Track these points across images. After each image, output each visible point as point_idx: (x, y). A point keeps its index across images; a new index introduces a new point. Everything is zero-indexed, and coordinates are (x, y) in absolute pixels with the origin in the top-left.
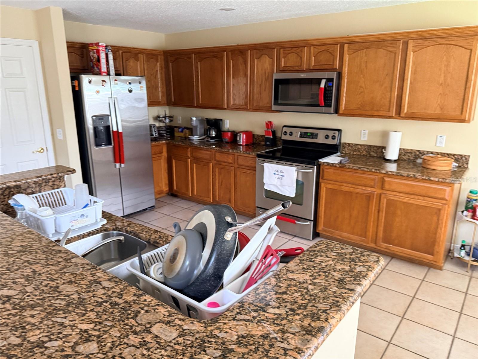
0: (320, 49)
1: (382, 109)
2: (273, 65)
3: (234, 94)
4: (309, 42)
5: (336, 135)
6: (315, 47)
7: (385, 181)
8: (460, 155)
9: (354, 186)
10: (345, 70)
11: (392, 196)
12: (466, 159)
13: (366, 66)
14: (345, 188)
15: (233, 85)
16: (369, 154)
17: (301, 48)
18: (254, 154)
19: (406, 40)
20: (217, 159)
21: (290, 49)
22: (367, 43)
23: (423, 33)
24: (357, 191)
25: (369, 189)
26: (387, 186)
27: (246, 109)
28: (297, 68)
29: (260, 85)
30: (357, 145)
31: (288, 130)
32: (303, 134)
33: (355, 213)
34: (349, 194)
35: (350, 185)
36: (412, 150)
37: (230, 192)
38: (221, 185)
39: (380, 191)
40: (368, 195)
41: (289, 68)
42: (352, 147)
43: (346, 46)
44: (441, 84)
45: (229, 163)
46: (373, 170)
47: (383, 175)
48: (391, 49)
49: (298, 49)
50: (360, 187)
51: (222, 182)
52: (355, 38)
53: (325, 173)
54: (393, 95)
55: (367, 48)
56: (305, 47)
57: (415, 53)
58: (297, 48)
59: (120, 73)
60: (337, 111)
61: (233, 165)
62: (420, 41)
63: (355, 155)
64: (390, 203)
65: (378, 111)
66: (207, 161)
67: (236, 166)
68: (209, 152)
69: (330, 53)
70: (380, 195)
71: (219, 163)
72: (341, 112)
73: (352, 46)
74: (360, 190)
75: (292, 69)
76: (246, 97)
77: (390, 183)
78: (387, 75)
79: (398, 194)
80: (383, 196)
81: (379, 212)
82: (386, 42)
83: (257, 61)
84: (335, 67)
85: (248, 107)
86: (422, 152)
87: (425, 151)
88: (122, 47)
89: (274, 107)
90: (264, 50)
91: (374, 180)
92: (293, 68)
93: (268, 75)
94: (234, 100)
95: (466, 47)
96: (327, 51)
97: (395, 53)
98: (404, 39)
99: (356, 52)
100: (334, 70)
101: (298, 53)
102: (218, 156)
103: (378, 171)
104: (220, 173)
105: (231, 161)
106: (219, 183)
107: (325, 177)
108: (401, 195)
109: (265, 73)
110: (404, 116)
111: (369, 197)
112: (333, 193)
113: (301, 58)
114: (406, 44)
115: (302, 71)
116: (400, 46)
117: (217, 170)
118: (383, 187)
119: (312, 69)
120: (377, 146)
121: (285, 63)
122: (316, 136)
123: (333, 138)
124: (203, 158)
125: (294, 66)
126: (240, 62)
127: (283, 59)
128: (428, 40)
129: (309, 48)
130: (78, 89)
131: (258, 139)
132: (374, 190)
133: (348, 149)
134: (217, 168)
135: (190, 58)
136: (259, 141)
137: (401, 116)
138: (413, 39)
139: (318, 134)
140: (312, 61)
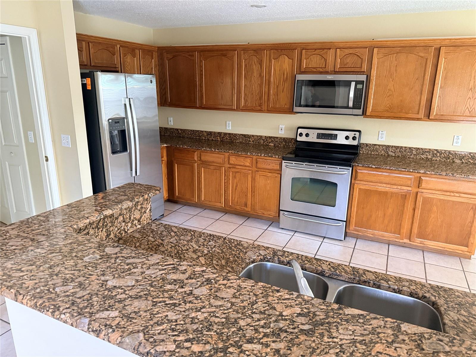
0: (347, 51)
1: (411, 112)
2: (293, 66)
3: (245, 95)
4: (335, 44)
5: (357, 136)
6: (341, 49)
7: (422, 180)
9: (389, 186)
10: (374, 73)
11: (427, 194)
13: (396, 71)
15: (245, 85)
17: (325, 50)
18: (277, 157)
19: (439, 46)
20: (231, 162)
21: (314, 50)
22: (398, 48)
23: (456, 41)
24: (392, 190)
25: (405, 188)
26: (424, 185)
27: (261, 111)
28: (321, 70)
29: (277, 86)
30: (376, 145)
31: (304, 131)
32: (321, 135)
33: (390, 210)
34: (385, 194)
35: (385, 185)
36: (430, 149)
37: (246, 196)
38: (236, 189)
39: (416, 190)
40: (403, 193)
41: (311, 70)
42: (370, 147)
43: (376, 50)
44: (471, 89)
45: (245, 166)
46: (411, 170)
47: (419, 175)
48: (422, 54)
49: (322, 51)
50: (395, 187)
51: (236, 186)
52: (386, 43)
53: (359, 175)
54: (422, 98)
55: (397, 53)
56: (330, 49)
57: (446, 60)
58: (322, 50)
59: (117, 70)
60: (364, 114)
61: (251, 169)
62: (452, 48)
64: (427, 201)
65: (407, 113)
66: (217, 165)
67: (254, 169)
68: (222, 156)
69: (358, 55)
70: (417, 193)
71: (234, 166)
72: (368, 114)
73: (383, 50)
74: (394, 189)
75: (315, 70)
76: (261, 98)
77: (427, 182)
79: (434, 192)
80: (419, 194)
81: (414, 210)
82: (418, 48)
83: (274, 61)
84: (363, 70)
85: (262, 108)
86: (440, 151)
87: (442, 150)
88: (121, 41)
89: (297, 109)
90: (283, 50)
91: (410, 179)
93: (287, 76)
94: (246, 101)
96: (355, 54)
97: (427, 59)
98: (435, 46)
99: (386, 56)
100: (361, 73)
101: (322, 55)
102: (233, 160)
103: (416, 171)
104: (235, 177)
105: (248, 164)
106: (232, 187)
107: (359, 178)
108: (437, 192)
109: (284, 74)
110: (433, 118)
111: (404, 197)
112: (367, 193)
113: (326, 60)
114: (438, 51)
115: (327, 73)
116: (431, 52)
117: (231, 174)
118: (420, 186)
119: (337, 71)
120: (395, 146)
121: (307, 65)
122: (335, 137)
123: (354, 138)
124: (213, 162)
125: (317, 68)
126: (255, 62)
127: (305, 60)
128: (460, 47)
129: (335, 50)
130: (90, 89)
131: (267, 140)
132: (410, 189)
133: (365, 149)
134: (231, 172)
135: (193, 56)
136: (267, 142)
137: (430, 118)
138: (446, 46)
139: (337, 135)
140: (338, 63)
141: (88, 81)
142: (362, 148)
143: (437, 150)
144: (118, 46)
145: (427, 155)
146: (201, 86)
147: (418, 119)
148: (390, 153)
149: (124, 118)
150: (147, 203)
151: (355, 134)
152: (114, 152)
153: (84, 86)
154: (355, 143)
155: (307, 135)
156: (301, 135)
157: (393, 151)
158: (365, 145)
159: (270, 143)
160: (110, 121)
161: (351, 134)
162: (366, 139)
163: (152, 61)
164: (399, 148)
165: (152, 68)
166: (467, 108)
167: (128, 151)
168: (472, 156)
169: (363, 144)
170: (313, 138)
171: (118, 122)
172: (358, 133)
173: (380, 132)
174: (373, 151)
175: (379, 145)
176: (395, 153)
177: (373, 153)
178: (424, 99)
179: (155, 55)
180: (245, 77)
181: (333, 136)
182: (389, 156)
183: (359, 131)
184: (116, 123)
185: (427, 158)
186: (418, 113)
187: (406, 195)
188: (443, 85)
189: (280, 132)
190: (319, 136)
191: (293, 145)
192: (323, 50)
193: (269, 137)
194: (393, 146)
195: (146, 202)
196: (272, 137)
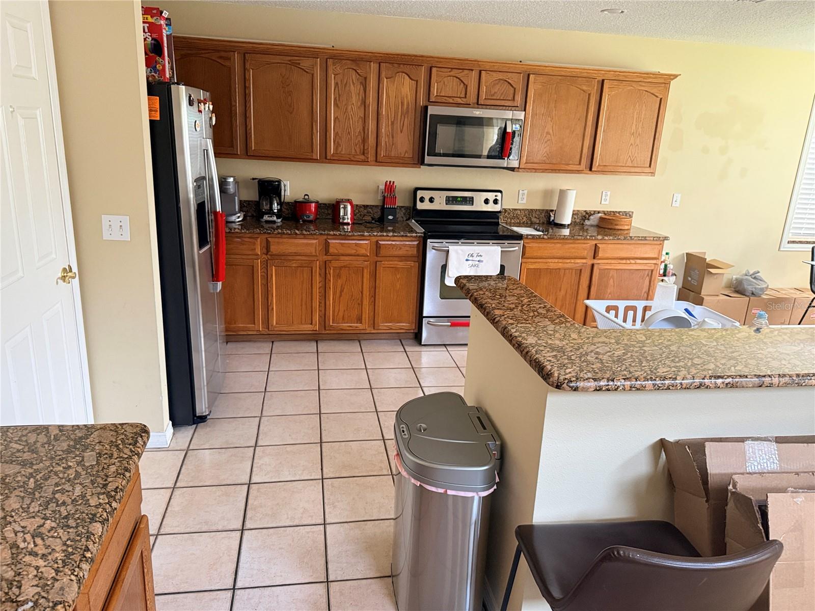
0: (496, 76)
1: (571, 162)
2: (417, 92)
3: (336, 134)
4: (480, 63)
5: (499, 198)
6: (487, 72)
7: (599, 248)
8: (625, 212)
9: (562, 261)
10: (530, 109)
11: (605, 265)
12: (630, 215)
14: (552, 264)
16: (531, 220)
17: (466, 72)
19: (602, 79)
20: (332, 251)
21: (449, 70)
24: (565, 266)
25: (578, 261)
26: (601, 254)
27: (364, 162)
28: (459, 101)
29: (393, 123)
30: (516, 210)
31: (427, 195)
32: (451, 199)
34: (557, 272)
35: (558, 261)
36: (578, 211)
37: (360, 305)
38: (341, 295)
39: (592, 262)
40: (578, 268)
41: (446, 100)
42: (509, 213)
43: (532, 77)
44: (633, 134)
45: (357, 255)
47: (596, 242)
48: (584, 88)
49: (461, 73)
50: (569, 261)
52: (545, 68)
55: (557, 84)
56: (472, 70)
57: (610, 96)
58: (461, 71)
61: (367, 259)
62: (616, 83)
63: (513, 223)
64: (603, 274)
65: (567, 164)
66: (306, 258)
68: (315, 241)
69: (509, 83)
70: (593, 265)
71: (336, 257)
73: (541, 78)
74: (569, 264)
75: (451, 101)
77: (604, 250)
78: (579, 119)
80: (595, 267)
82: (580, 79)
83: (387, 82)
84: (515, 104)
85: (368, 158)
86: (589, 212)
87: (591, 211)
89: (430, 160)
90: (402, 65)
91: (586, 249)
92: (453, 100)
93: (408, 108)
94: (337, 145)
95: (657, 95)
96: (506, 81)
97: (589, 95)
98: (598, 78)
99: (544, 86)
100: (513, 108)
101: (461, 78)
102: (334, 247)
103: (593, 238)
104: (338, 276)
105: (361, 252)
107: (527, 255)
110: (596, 170)
111: (579, 272)
113: (466, 86)
114: (601, 84)
115: (467, 105)
116: (594, 86)
117: (332, 271)
118: (596, 256)
119: (482, 104)
120: (539, 210)
121: (439, 91)
123: (496, 202)
125: (454, 97)
126: (353, 81)
127: (436, 84)
128: (623, 82)
130: (159, 119)
131: (359, 211)
132: (584, 261)
133: (503, 217)
138: (609, 80)
139: (473, 197)
140: (483, 92)
141: (156, 104)
147: (579, 172)
148: (534, 220)
151: (496, 196)
154: (497, 208)
155: (431, 200)
156: (422, 200)
157: (537, 216)
159: (364, 215)
161: (491, 196)
164: (545, 212)
166: (630, 156)
170: (439, 204)
172: (499, 194)
173: (521, 192)
174: (514, 217)
175: (520, 210)
176: (539, 219)
178: (587, 145)
180: (336, 105)
181: (469, 199)
182: (533, 223)
186: (580, 164)
187: (581, 270)
188: (605, 128)
190: (449, 201)
191: (402, 217)
192: (463, 71)
194: (537, 210)
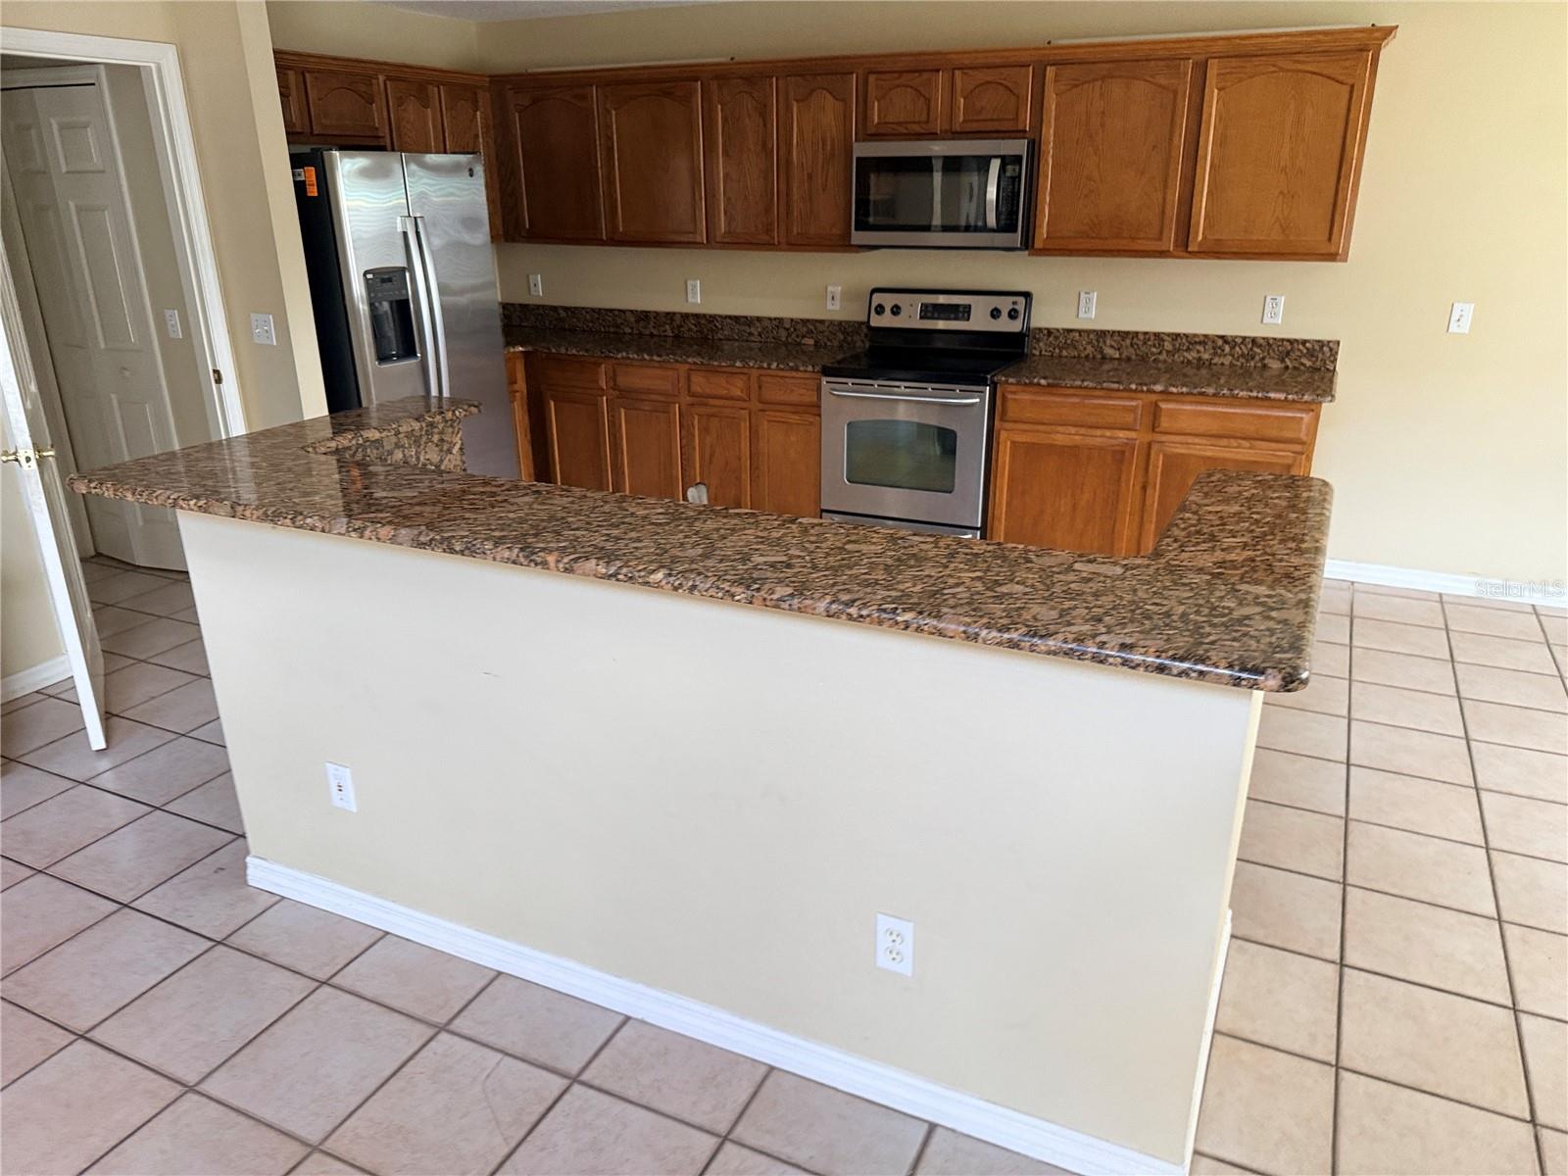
0: (982, 76)
1: (1142, 235)
2: (846, 117)
3: (728, 200)
4: (948, 57)
5: (1021, 307)
6: (965, 71)
7: (1161, 409)
8: (1319, 341)
9: (1083, 431)
10: (1049, 133)
11: (1177, 447)
12: (1331, 350)
13: (1102, 125)
14: (1062, 437)
15: (726, 176)
16: (1101, 352)
17: (926, 75)
18: (810, 368)
19: (1202, 57)
20: (696, 388)
21: (896, 75)
22: (1104, 65)
23: (1243, 42)
24: (1089, 441)
25: (1121, 434)
26: (1165, 423)
27: (769, 246)
28: (917, 128)
29: (810, 176)
30: (1070, 331)
31: (888, 300)
32: (929, 308)
33: (1087, 496)
34: (1072, 452)
35: (1073, 430)
36: (1205, 336)
37: (739, 479)
38: (711, 462)
39: (1148, 437)
40: (1118, 448)
41: (893, 129)
42: (1057, 338)
43: (1050, 71)
44: (1284, 169)
45: (732, 398)
46: (1133, 387)
47: (1154, 397)
48: (1163, 81)
49: (916, 78)
50: (1098, 432)
51: (712, 456)
53: (1010, 405)
54: (1169, 197)
55: (1103, 78)
56: (938, 71)
57: (1222, 93)
58: (917, 74)
59: (382, 144)
60: (1027, 244)
61: (745, 405)
62: (1234, 62)
63: (1066, 357)
64: (1173, 464)
65: (1133, 239)
66: (662, 399)
67: (755, 405)
68: (670, 373)
69: (1006, 87)
70: (1149, 445)
71: (701, 400)
72: (1038, 244)
73: (1067, 72)
74: (1099, 438)
75: (902, 130)
76: (768, 209)
77: (1172, 413)
78: (1155, 147)
79: (1190, 439)
80: (1155, 448)
81: (1144, 488)
82: (1152, 63)
83: (798, 108)
84: (1021, 128)
85: (774, 238)
86: (1230, 339)
87: (1236, 337)
88: (386, 64)
89: (858, 237)
90: (819, 78)
91: (1133, 409)
92: (905, 127)
93: (833, 148)
94: (730, 219)
95: (1341, 78)
96: (1001, 84)
97: (1175, 93)
98: (1194, 57)
99: (1076, 86)
100: (1017, 134)
101: (919, 88)
102: (699, 383)
103: (1145, 388)
104: (704, 431)
105: (738, 393)
106: (702, 457)
107: (1010, 415)
108: (1197, 440)
109: (824, 144)
110: (1196, 249)
111: (1120, 455)
112: (1029, 453)
113: (928, 101)
114: (1202, 68)
115: (932, 136)
116: (1186, 74)
117: (696, 422)
118: (1156, 425)
119: (959, 129)
120: (1119, 332)
121: (882, 115)
122: (964, 312)
123: (1013, 314)
124: (649, 391)
125: (907, 123)
126: (748, 110)
127: (876, 103)
128: (1254, 59)
129: (951, 73)
130: (316, 194)
131: (795, 330)
132: (1133, 435)
133: (1046, 344)
134: (696, 417)
135: (583, 98)
136: (797, 336)
137: (1189, 249)
138: (1220, 57)
139: (970, 306)
140: (959, 109)
141: (309, 174)
142: (1038, 340)
143: (1222, 337)
144: (381, 78)
145: (1198, 352)
146: (610, 182)
147: (1163, 254)
148: (1109, 351)
149: (403, 269)
150: (453, 433)
151: (1014, 303)
152: (383, 357)
153: (300, 187)
154: (1015, 326)
155: (896, 310)
156: (880, 310)
157: (1113, 343)
158: (1046, 332)
159: (803, 337)
160: (370, 276)
161: (1005, 304)
162: (1045, 316)
163: (475, 116)
164: (1130, 336)
165: (477, 136)
166: (1278, 218)
167: (419, 355)
168: (1308, 349)
169: (1040, 329)
170: (910, 318)
171: (390, 280)
172: (1022, 300)
173: (1083, 295)
174: (1066, 346)
175: (1080, 332)
176: (1119, 349)
177: (1065, 353)
178: (1174, 201)
179: (483, 97)
180: (726, 153)
181: (961, 309)
182: (1104, 358)
183: (1027, 295)
184: (383, 281)
185: (1200, 359)
186: (1160, 239)
187: (1123, 452)
188: (1216, 161)
189: (830, 307)
190: (926, 312)
191: (863, 341)
192: (921, 75)
193: (802, 320)
194: (1114, 332)
195: (450, 430)
196: (808, 320)
